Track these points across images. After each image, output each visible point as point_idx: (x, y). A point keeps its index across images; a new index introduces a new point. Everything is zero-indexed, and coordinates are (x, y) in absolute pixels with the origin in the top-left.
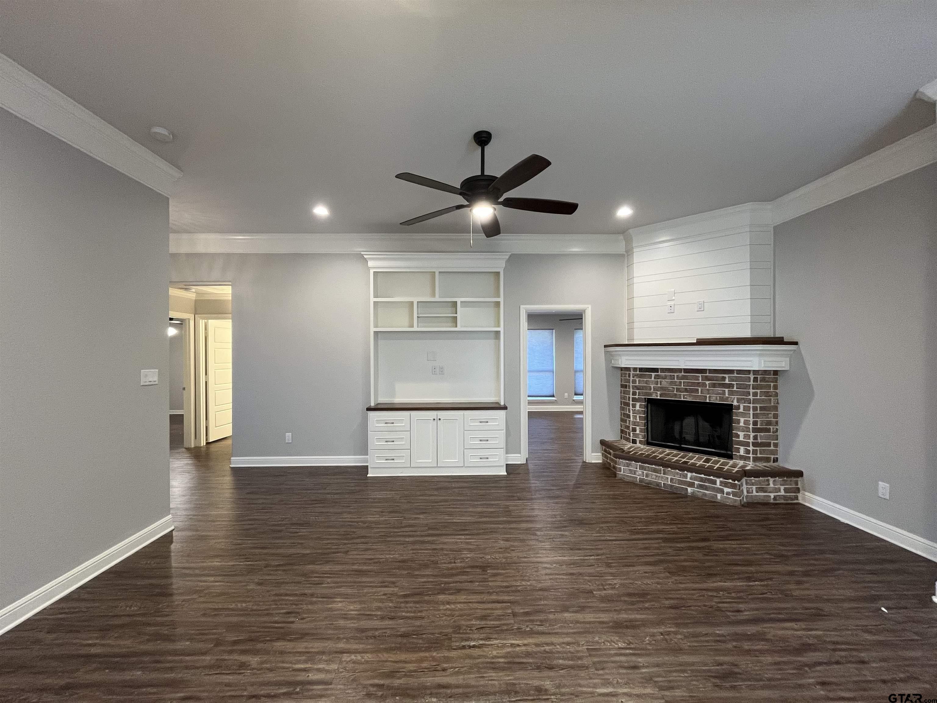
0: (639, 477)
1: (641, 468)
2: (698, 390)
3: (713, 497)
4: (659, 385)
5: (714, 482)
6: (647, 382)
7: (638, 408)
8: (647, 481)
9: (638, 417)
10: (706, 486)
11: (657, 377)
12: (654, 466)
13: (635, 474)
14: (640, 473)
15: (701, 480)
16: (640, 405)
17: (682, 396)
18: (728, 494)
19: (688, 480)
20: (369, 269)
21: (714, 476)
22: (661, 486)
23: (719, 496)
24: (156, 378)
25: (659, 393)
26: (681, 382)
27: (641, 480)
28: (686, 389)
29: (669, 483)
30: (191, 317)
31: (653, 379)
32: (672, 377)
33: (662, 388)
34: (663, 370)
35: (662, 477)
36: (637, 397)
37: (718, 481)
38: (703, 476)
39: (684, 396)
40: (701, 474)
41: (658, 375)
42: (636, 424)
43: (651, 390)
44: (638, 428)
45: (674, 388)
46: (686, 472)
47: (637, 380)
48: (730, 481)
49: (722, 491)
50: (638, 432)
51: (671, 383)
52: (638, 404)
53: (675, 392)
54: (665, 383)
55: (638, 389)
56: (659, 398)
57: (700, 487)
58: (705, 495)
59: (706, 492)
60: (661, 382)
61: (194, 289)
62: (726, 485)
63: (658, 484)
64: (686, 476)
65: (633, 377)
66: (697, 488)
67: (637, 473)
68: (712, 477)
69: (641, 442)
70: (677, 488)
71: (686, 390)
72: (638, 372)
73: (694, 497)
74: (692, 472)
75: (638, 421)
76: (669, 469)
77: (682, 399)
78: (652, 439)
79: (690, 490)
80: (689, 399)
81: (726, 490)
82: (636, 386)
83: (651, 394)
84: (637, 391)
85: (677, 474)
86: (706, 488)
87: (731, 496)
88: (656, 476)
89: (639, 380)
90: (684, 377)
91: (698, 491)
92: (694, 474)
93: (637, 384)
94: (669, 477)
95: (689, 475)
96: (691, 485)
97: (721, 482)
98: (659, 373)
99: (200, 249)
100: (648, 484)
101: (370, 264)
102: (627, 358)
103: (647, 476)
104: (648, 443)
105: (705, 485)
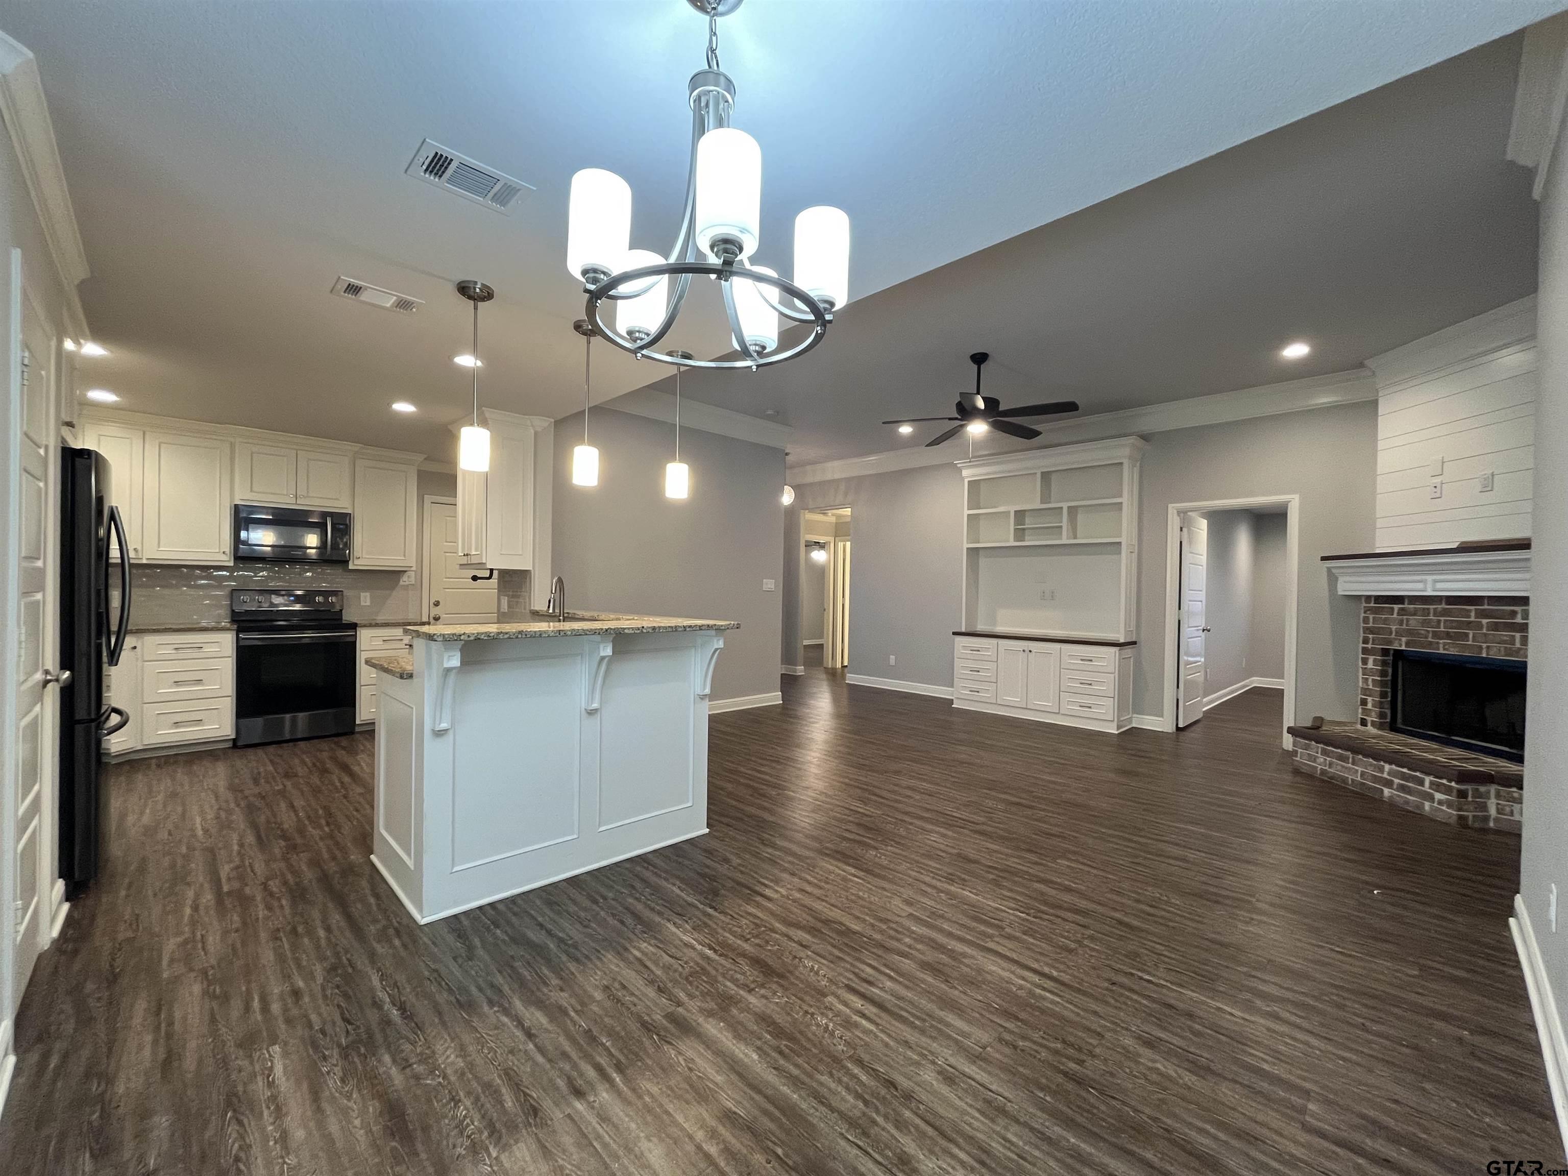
0: (1320, 767)
1: (1325, 752)
2: (1467, 635)
3: (1418, 807)
4: (1404, 627)
5: (1421, 782)
6: (1385, 621)
7: (1370, 665)
8: (1330, 775)
9: (1370, 681)
10: (1409, 787)
11: (1402, 612)
12: (1339, 751)
13: (1315, 761)
14: (1322, 760)
15: (1403, 777)
16: (1375, 660)
17: (1441, 646)
18: (1440, 802)
19: (1385, 775)
20: (963, 479)
21: (1422, 772)
22: (1348, 784)
23: (1427, 806)
24: (773, 587)
25: (1404, 639)
26: (1439, 621)
27: (1323, 772)
28: (1448, 633)
29: (1359, 779)
30: (831, 539)
31: (1395, 616)
32: (1426, 612)
33: (1410, 632)
34: (1414, 599)
35: (1350, 768)
36: (1369, 646)
37: (1428, 780)
38: (1405, 770)
39: (1445, 644)
40: (1403, 767)
41: (1402, 609)
42: (1368, 693)
43: (1391, 633)
44: (1370, 699)
45: (1428, 631)
46: (1382, 763)
47: (1371, 617)
48: (1444, 781)
49: (1431, 798)
50: (1369, 706)
51: (1426, 623)
52: (1371, 659)
53: (1430, 639)
54: (1414, 622)
55: (1373, 634)
56: (1403, 648)
57: (1402, 788)
58: (1407, 802)
59: (1408, 797)
60: (1408, 620)
61: (830, 513)
62: (1437, 787)
63: (1344, 780)
64: (1381, 770)
65: (1365, 612)
66: (1397, 790)
67: (1318, 760)
68: (1418, 774)
69: (1373, 724)
70: (1370, 788)
71: (1448, 635)
72: (1372, 605)
73: (1392, 804)
74: (1390, 763)
75: (1371, 687)
76: (1360, 757)
77: (1441, 651)
78: (1405, 722)
79: (1387, 792)
80: (1453, 651)
81: (1438, 796)
82: (1368, 628)
83: (1390, 642)
84: (1371, 636)
85: (1371, 765)
86: (1408, 790)
87: (1444, 808)
88: (1343, 767)
89: (1374, 618)
90: (1445, 613)
91: (1399, 796)
92: (1394, 767)
93: (1371, 625)
94: (1360, 769)
95: (1387, 767)
96: (1389, 784)
97: (1431, 783)
98: (1406, 606)
99: (829, 476)
100: (1332, 778)
101: (965, 473)
102: (1348, 578)
103: (1331, 765)
104: (1393, 727)
105: (1407, 786)
